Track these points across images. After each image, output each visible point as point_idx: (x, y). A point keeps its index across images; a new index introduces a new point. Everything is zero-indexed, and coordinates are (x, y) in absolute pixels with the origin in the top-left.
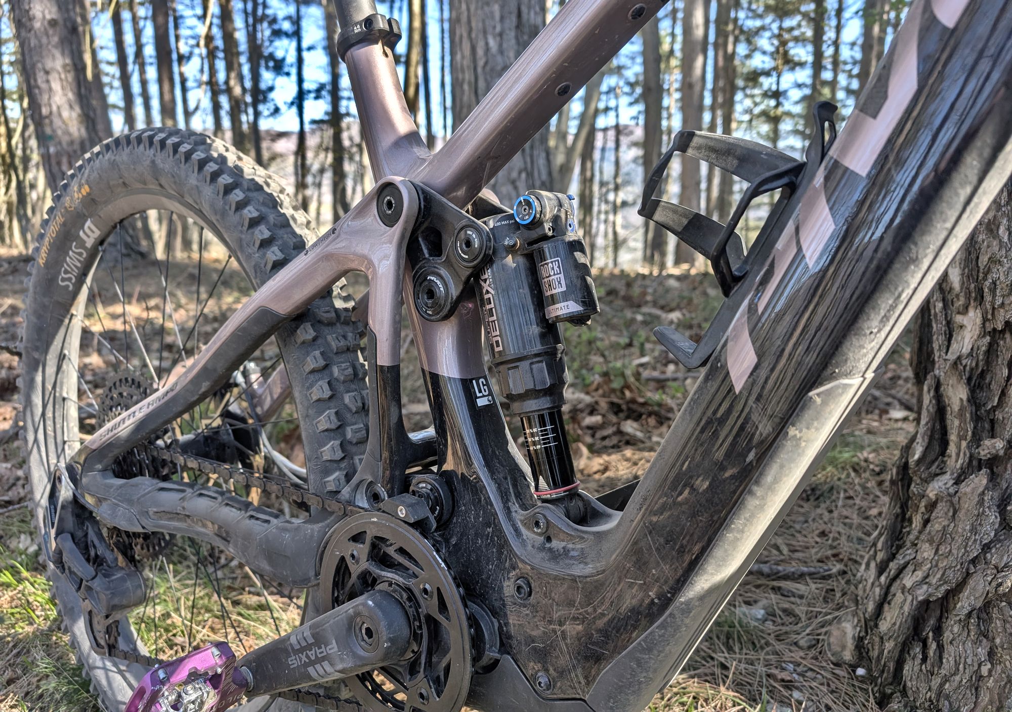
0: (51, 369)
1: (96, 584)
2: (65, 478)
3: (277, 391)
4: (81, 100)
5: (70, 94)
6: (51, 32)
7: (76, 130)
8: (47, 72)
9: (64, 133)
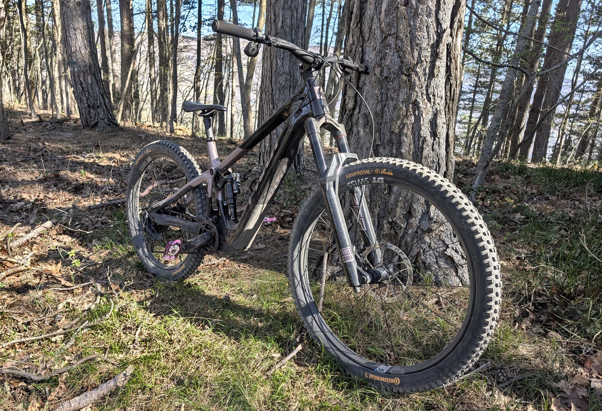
1: (153, 235)
2: (147, 213)
3: (190, 200)
4: (90, 45)
5: (85, 41)
6: (77, 9)
7: (87, 59)
8: (75, 30)
9: (82, 61)
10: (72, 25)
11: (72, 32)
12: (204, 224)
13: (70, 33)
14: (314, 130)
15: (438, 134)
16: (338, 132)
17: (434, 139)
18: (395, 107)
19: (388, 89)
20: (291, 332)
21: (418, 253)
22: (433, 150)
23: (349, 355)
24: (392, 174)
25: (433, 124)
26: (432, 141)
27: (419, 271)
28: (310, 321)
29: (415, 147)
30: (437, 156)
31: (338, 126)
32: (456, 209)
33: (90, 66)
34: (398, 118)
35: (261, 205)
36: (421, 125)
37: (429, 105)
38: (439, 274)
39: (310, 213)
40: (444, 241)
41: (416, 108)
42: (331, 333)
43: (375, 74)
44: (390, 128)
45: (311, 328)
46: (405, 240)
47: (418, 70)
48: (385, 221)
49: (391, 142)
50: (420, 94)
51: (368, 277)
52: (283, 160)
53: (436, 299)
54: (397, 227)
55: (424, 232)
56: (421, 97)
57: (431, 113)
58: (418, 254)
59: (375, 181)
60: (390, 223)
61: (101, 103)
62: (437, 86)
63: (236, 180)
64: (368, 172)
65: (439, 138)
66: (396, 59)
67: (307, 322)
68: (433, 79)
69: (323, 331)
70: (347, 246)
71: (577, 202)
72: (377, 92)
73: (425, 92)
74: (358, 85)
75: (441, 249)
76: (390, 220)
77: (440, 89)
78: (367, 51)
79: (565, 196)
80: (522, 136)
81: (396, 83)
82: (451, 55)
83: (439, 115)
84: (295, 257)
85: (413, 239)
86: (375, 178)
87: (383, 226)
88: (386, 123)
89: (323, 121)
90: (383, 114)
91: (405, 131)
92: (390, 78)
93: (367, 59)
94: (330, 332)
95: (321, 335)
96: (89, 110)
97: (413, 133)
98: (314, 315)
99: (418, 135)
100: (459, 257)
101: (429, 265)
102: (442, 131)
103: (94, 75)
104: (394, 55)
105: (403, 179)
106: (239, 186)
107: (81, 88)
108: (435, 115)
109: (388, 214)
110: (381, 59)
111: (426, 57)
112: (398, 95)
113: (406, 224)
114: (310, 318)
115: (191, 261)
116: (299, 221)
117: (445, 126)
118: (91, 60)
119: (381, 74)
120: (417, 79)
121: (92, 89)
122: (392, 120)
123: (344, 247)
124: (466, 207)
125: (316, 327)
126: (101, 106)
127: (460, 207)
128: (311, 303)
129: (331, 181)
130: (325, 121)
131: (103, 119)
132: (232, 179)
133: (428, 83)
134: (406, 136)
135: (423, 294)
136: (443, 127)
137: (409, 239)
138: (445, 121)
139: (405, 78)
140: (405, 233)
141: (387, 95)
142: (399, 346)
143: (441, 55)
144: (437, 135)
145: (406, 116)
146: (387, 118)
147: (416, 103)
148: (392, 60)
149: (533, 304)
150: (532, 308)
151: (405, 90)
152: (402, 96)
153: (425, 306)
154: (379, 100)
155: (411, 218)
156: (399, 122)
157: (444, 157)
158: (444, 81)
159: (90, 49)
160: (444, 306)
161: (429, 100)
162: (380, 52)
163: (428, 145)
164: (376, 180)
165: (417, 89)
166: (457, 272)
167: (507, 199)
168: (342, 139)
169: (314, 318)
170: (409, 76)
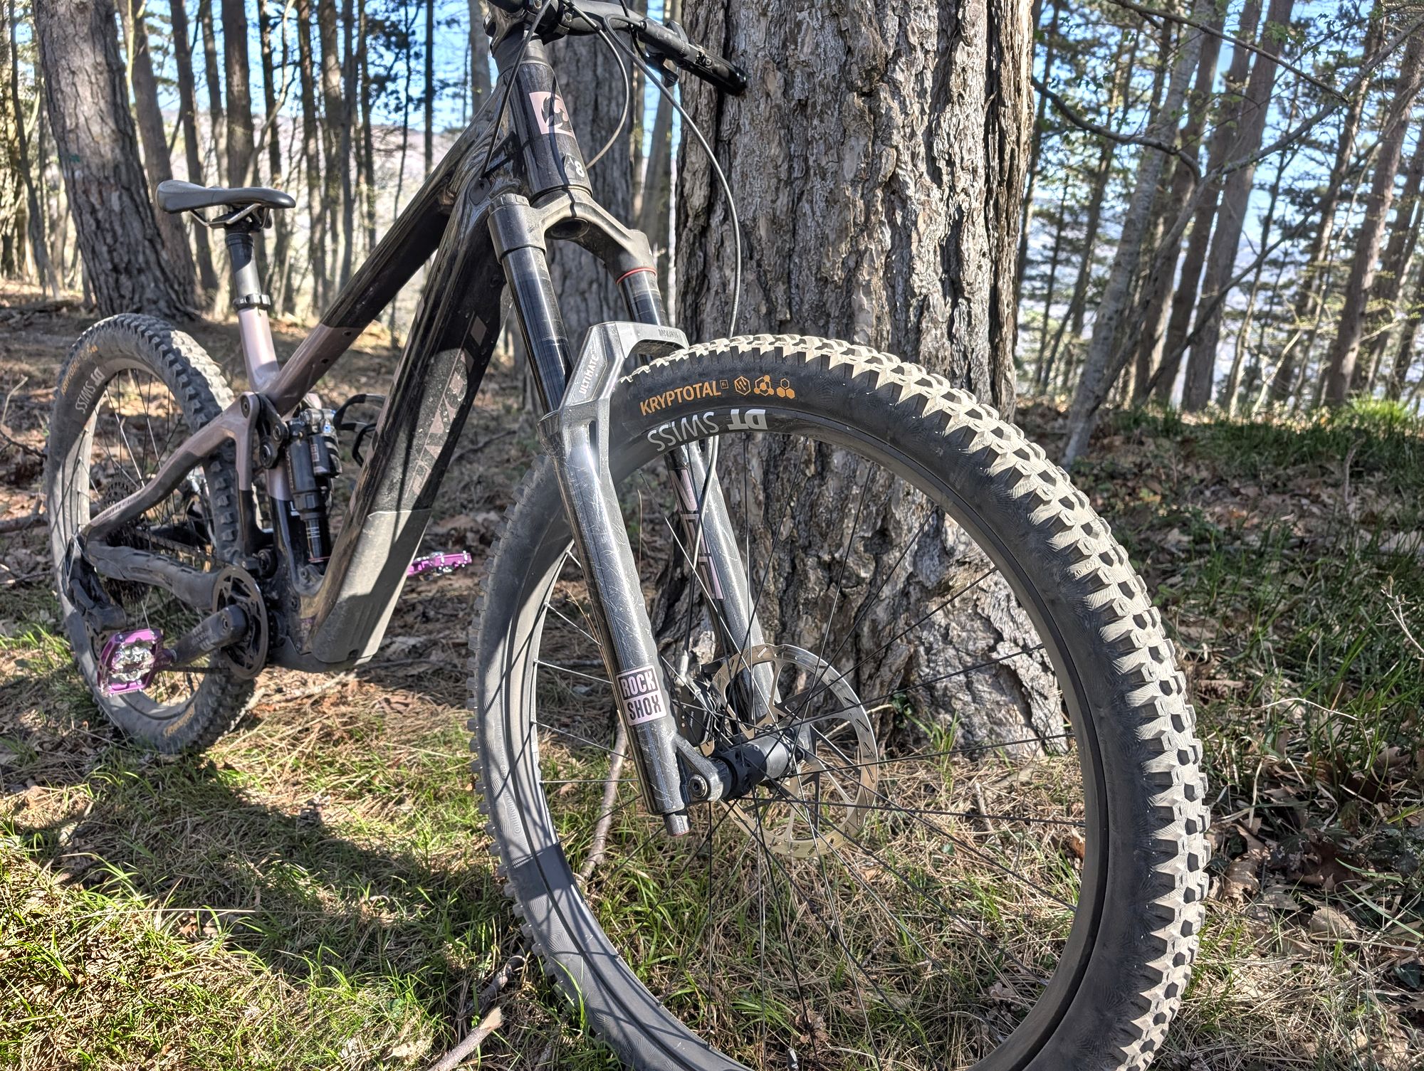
0: (69, 470)
1: (94, 612)
2: (76, 544)
4: (116, 112)
5: (102, 103)
6: (79, 20)
7: (108, 150)
8: (73, 73)
9: (94, 153)
10: (63, 62)
11: (65, 79)
12: (228, 579)
13: (59, 82)
14: (521, 238)
15: (967, 288)
16: (623, 257)
17: (955, 305)
18: (831, 201)
19: (808, 143)
20: (479, 949)
21: (911, 658)
22: (951, 336)
23: (669, 1040)
24: (791, 394)
25: (951, 255)
26: (948, 309)
27: (915, 711)
28: (540, 916)
29: (895, 327)
30: (965, 357)
31: (624, 235)
32: (1029, 522)
33: (116, 167)
34: (842, 232)
35: (391, 515)
36: (912, 258)
37: (936, 193)
38: (976, 720)
39: (534, 541)
40: (988, 619)
41: (897, 203)
42: (612, 958)
43: (768, 95)
44: (819, 269)
45: (545, 939)
46: (870, 617)
47: (899, 76)
48: (811, 561)
49: (820, 309)
50: (906, 157)
51: (714, 778)
52: (445, 355)
53: (968, 806)
54: (848, 579)
55: (928, 593)
56: (910, 167)
57: (942, 220)
58: (912, 661)
59: (736, 424)
60: (827, 567)
61: (147, 262)
62: (960, 134)
63: (320, 430)
64: (710, 389)
65: (969, 300)
66: (831, 42)
67: (532, 917)
68: (948, 108)
69: (584, 952)
70: (639, 663)
71: (1304, 501)
72: (774, 150)
73: (922, 150)
74: (718, 131)
75: (982, 644)
76: (827, 558)
77: (970, 142)
78: (743, 22)
79: (1275, 485)
80: (1157, 355)
81: (831, 121)
82: (1003, 38)
83: (967, 225)
84: (490, 695)
85: (894, 616)
86: (735, 412)
87: (807, 577)
88: (806, 250)
89: (558, 210)
90: (794, 220)
91: (864, 275)
92: (814, 104)
93: (742, 46)
94: (606, 953)
95: (574, 966)
96: (117, 281)
97: (890, 284)
98: (557, 893)
99: (905, 291)
100: (1036, 669)
101: (945, 695)
102: (978, 276)
103: (128, 190)
104: (822, 27)
105: (832, 413)
106: (333, 451)
107: (92, 222)
108: (957, 227)
109: (818, 539)
110: (784, 46)
111: (924, 33)
112: (840, 159)
113: (872, 567)
114: (540, 905)
115: (210, 693)
116: (499, 566)
117: (986, 263)
118: (117, 151)
119: (785, 93)
120: (895, 105)
121: (123, 226)
122: (823, 240)
123: (629, 667)
124: (1067, 515)
125: (559, 937)
126: (149, 268)
127: (1041, 514)
128: (545, 850)
129: (579, 421)
130: (568, 213)
131: (155, 302)
132: (308, 427)
133: (930, 123)
134: (868, 293)
135: (927, 786)
136: (980, 267)
137: (881, 613)
138: (986, 249)
139: (858, 101)
140: (873, 597)
141: (806, 160)
142: (844, 986)
143: (970, 32)
144: (962, 290)
145: (866, 228)
146: (807, 235)
147: (895, 186)
148: (817, 45)
149: (1258, 813)
150: (1254, 823)
151: (860, 143)
152: (852, 164)
153: (933, 830)
154: (783, 176)
155: (887, 552)
156: (844, 247)
157: (985, 361)
158: (982, 120)
159: (117, 122)
160: (991, 830)
161: (936, 175)
162: (780, 21)
163: (934, 321)
164: (743, 421)
165: (896, 138)
166: (1028, 713)
167: (1144, 493)
168: (635, 281)
169: (556, 905)
170: (871, 95)
